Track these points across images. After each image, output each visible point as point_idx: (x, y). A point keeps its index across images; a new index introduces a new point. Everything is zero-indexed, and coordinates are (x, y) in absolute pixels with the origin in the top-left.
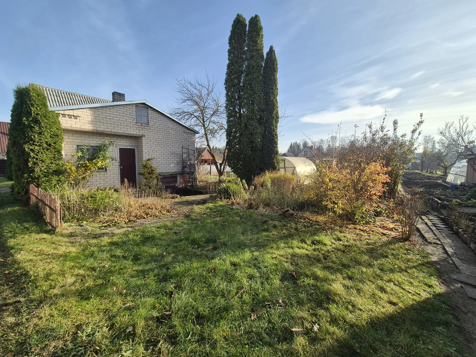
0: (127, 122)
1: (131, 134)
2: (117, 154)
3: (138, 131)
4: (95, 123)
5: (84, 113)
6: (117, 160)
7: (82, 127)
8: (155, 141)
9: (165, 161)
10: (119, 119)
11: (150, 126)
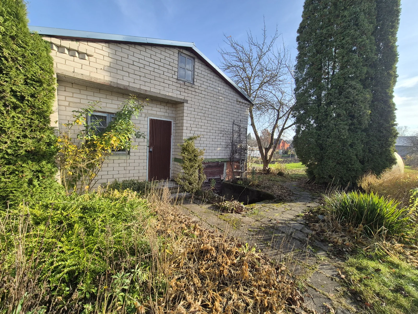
0: (164, 77)
1: (169, 96)
2: (145, 129)
3: (179, 93)
4: (115, 71)
5: (97, 51)
6: (146, 137)
7: (93, 75)
8: (200, 111)
9: (211, 143)
10: (152, 69)
11: (196, 87)
